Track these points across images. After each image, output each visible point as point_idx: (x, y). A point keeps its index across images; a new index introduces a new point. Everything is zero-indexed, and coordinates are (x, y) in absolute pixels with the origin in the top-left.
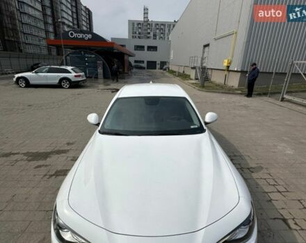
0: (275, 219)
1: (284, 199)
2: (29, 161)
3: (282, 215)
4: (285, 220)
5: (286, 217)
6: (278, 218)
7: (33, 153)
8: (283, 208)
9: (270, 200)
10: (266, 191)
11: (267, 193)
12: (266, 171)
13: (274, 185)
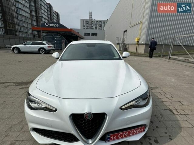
0: (165, 110)
1: (170, 101)
2: (17, 86)
3: (169, 108)
4: (171, 111)
5: (171, 109)
6: (167, 110)
7: (19, 82)
8: (169, 105)
9: (162, 102)
10: (160, 97)
11: (160, 98)
12: (160, 89)
13: (164, 95)
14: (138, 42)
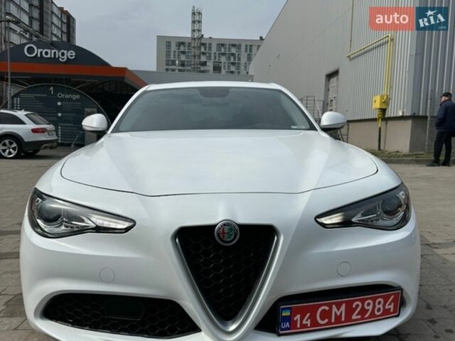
14: (383, 111)
